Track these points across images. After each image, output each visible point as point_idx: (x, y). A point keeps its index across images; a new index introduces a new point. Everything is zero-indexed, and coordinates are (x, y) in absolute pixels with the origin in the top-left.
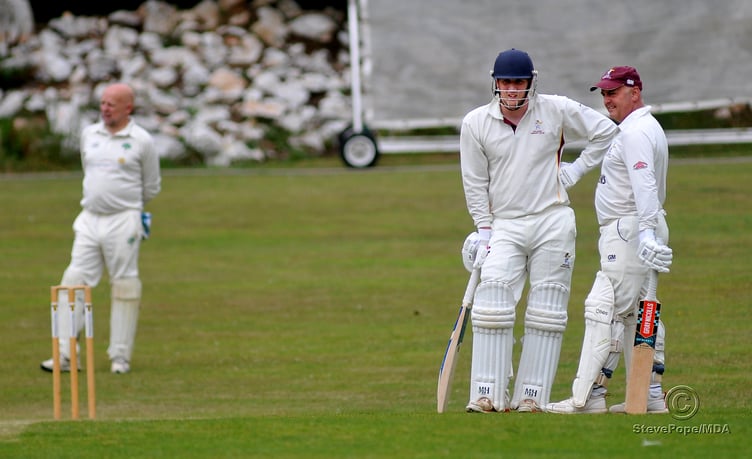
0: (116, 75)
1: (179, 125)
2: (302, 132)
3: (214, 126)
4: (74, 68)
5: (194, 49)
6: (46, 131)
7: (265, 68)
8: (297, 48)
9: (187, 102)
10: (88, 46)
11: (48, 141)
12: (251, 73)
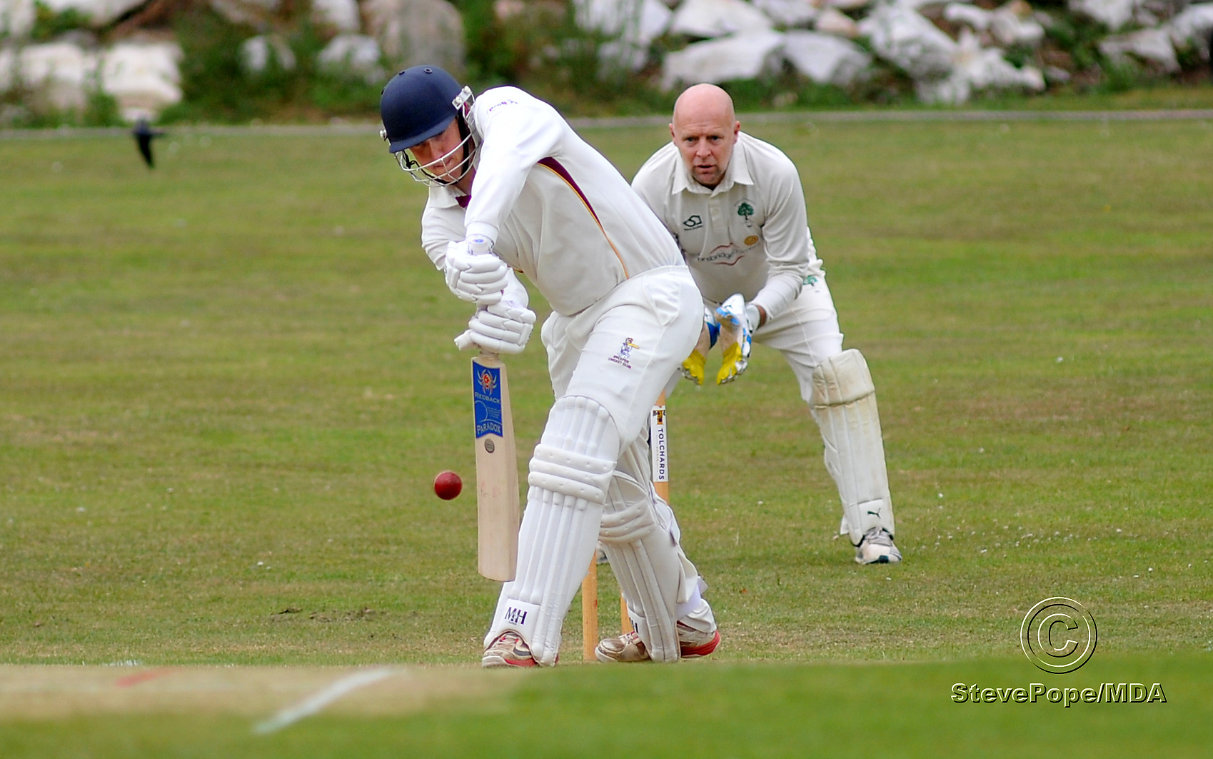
1: (856, 12)
2: (1130, 28)
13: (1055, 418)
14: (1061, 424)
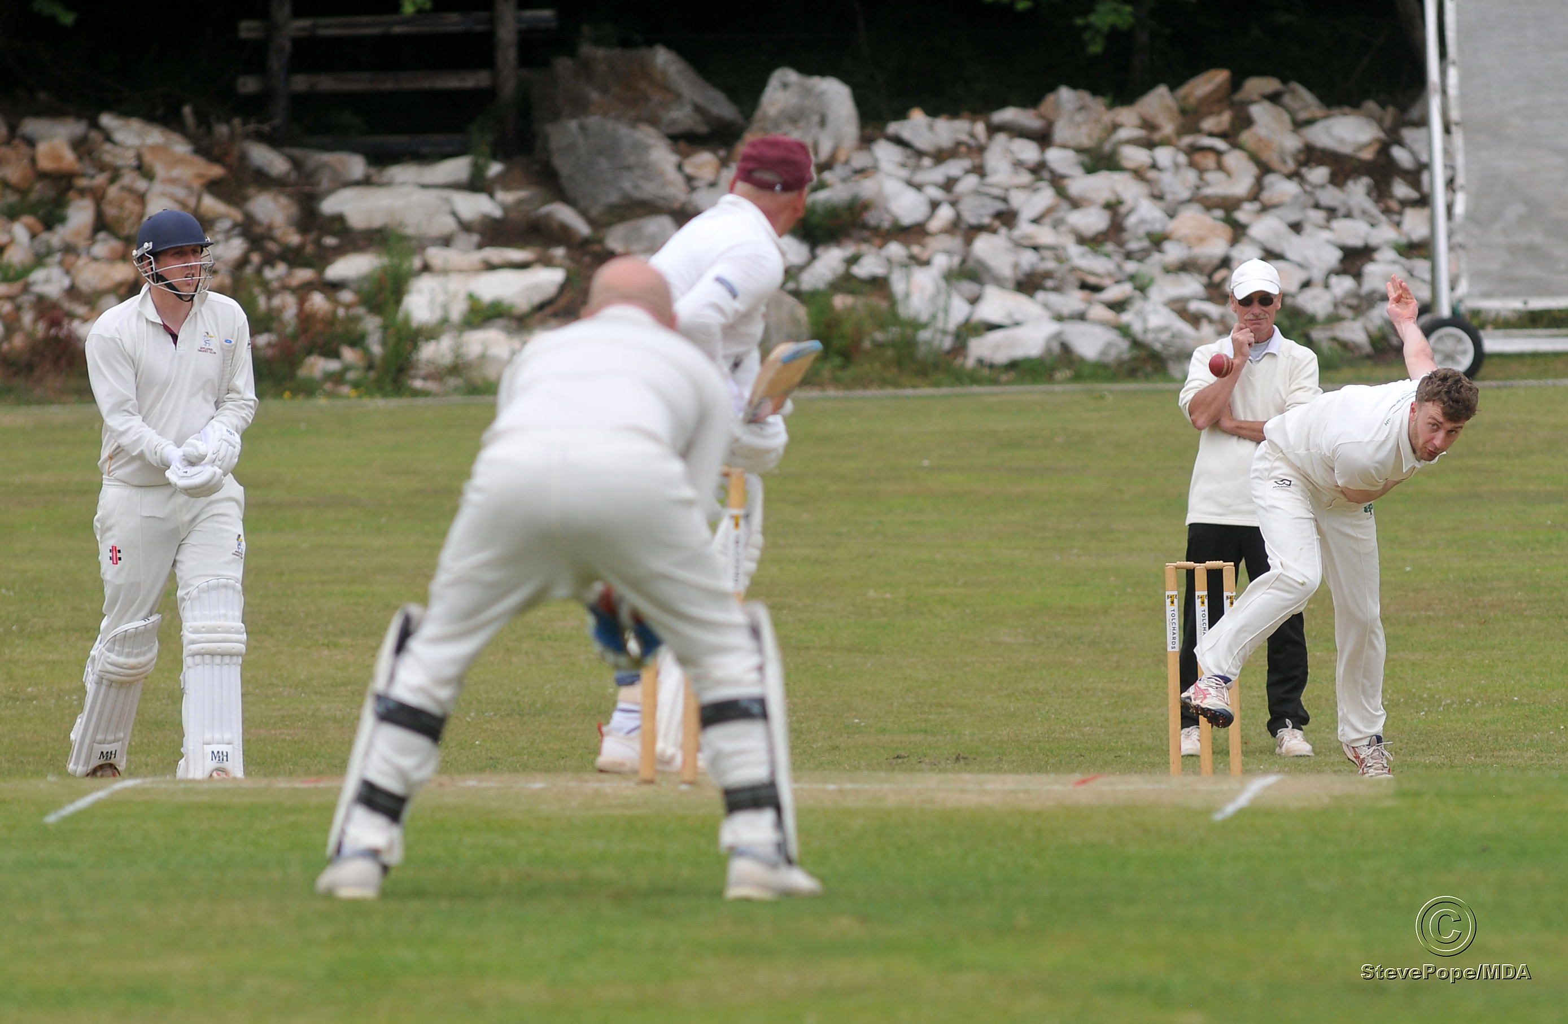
0: (1007, 218)
1: (1118, 306)
2: (1334, 319)
3: (1180, 308)
4: (935, 205)
5: (1138, 174)
6: (890, 317)
7: (1265, 209)
8: (1319, 174)
9: (1131, 267)
10: (954, 168)
11: (894, 332)
12: (1241, 216)
13: (1423, 613)
14: (1429, 617)
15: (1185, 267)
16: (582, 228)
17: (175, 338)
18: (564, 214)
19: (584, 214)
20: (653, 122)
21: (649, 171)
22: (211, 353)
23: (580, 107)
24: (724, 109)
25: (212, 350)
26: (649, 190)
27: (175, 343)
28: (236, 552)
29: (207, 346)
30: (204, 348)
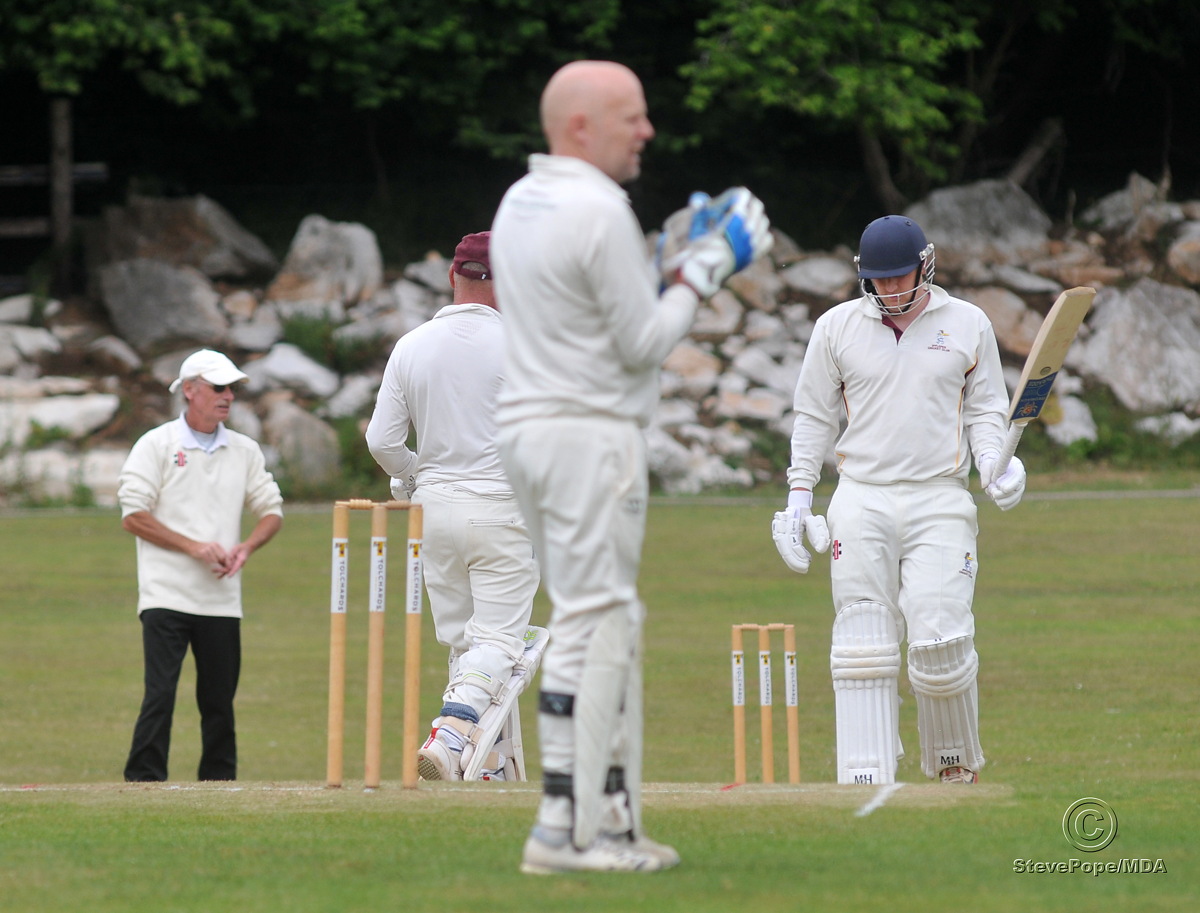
3: (674, 432)
7: (750, 343)
8: (797, 312)
12: (729, 348)
15: (678, 395)
16: (131, 359)
17: (898, 333)
18: (115, 347)
19: (133, 347)
20: (196, 264)
21: (192, 308)
22: (944, 350)
23: (129, 251)
24: (259, 253)
25: (945, 347)
26: (192, 326)
27: (898, 339)
28: (963, 570)
29: (940, 344)
30: (935, 346)
